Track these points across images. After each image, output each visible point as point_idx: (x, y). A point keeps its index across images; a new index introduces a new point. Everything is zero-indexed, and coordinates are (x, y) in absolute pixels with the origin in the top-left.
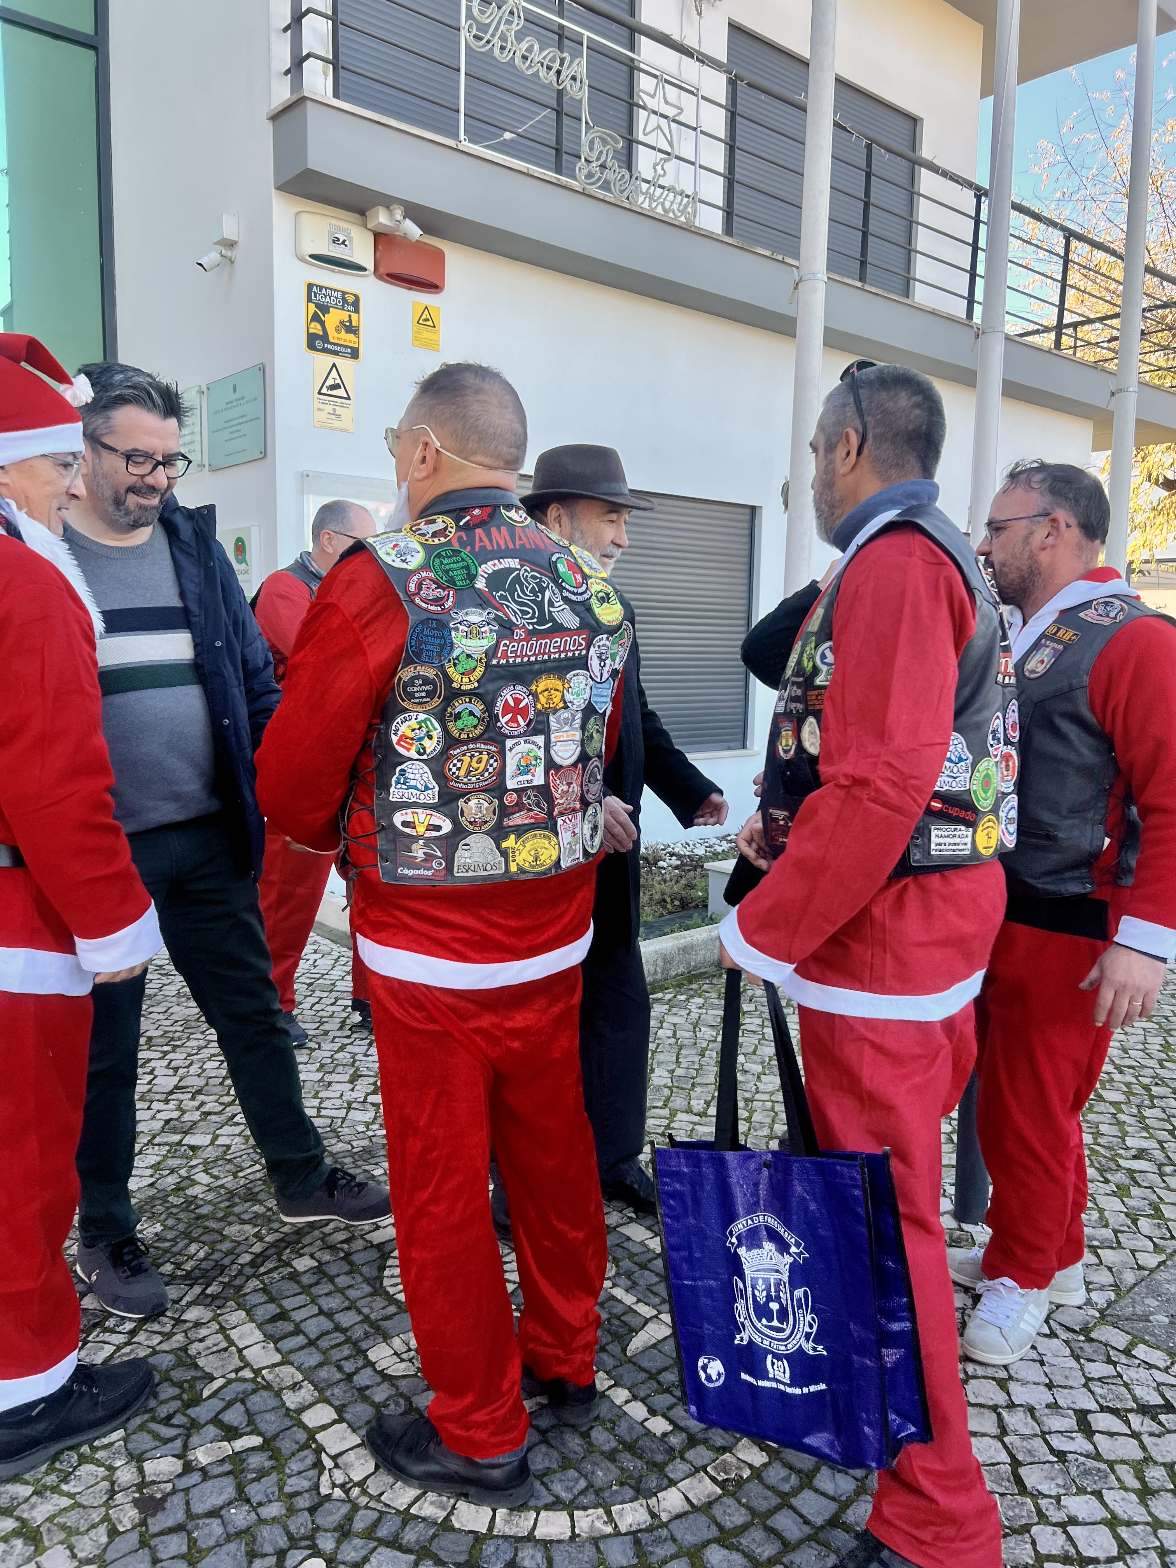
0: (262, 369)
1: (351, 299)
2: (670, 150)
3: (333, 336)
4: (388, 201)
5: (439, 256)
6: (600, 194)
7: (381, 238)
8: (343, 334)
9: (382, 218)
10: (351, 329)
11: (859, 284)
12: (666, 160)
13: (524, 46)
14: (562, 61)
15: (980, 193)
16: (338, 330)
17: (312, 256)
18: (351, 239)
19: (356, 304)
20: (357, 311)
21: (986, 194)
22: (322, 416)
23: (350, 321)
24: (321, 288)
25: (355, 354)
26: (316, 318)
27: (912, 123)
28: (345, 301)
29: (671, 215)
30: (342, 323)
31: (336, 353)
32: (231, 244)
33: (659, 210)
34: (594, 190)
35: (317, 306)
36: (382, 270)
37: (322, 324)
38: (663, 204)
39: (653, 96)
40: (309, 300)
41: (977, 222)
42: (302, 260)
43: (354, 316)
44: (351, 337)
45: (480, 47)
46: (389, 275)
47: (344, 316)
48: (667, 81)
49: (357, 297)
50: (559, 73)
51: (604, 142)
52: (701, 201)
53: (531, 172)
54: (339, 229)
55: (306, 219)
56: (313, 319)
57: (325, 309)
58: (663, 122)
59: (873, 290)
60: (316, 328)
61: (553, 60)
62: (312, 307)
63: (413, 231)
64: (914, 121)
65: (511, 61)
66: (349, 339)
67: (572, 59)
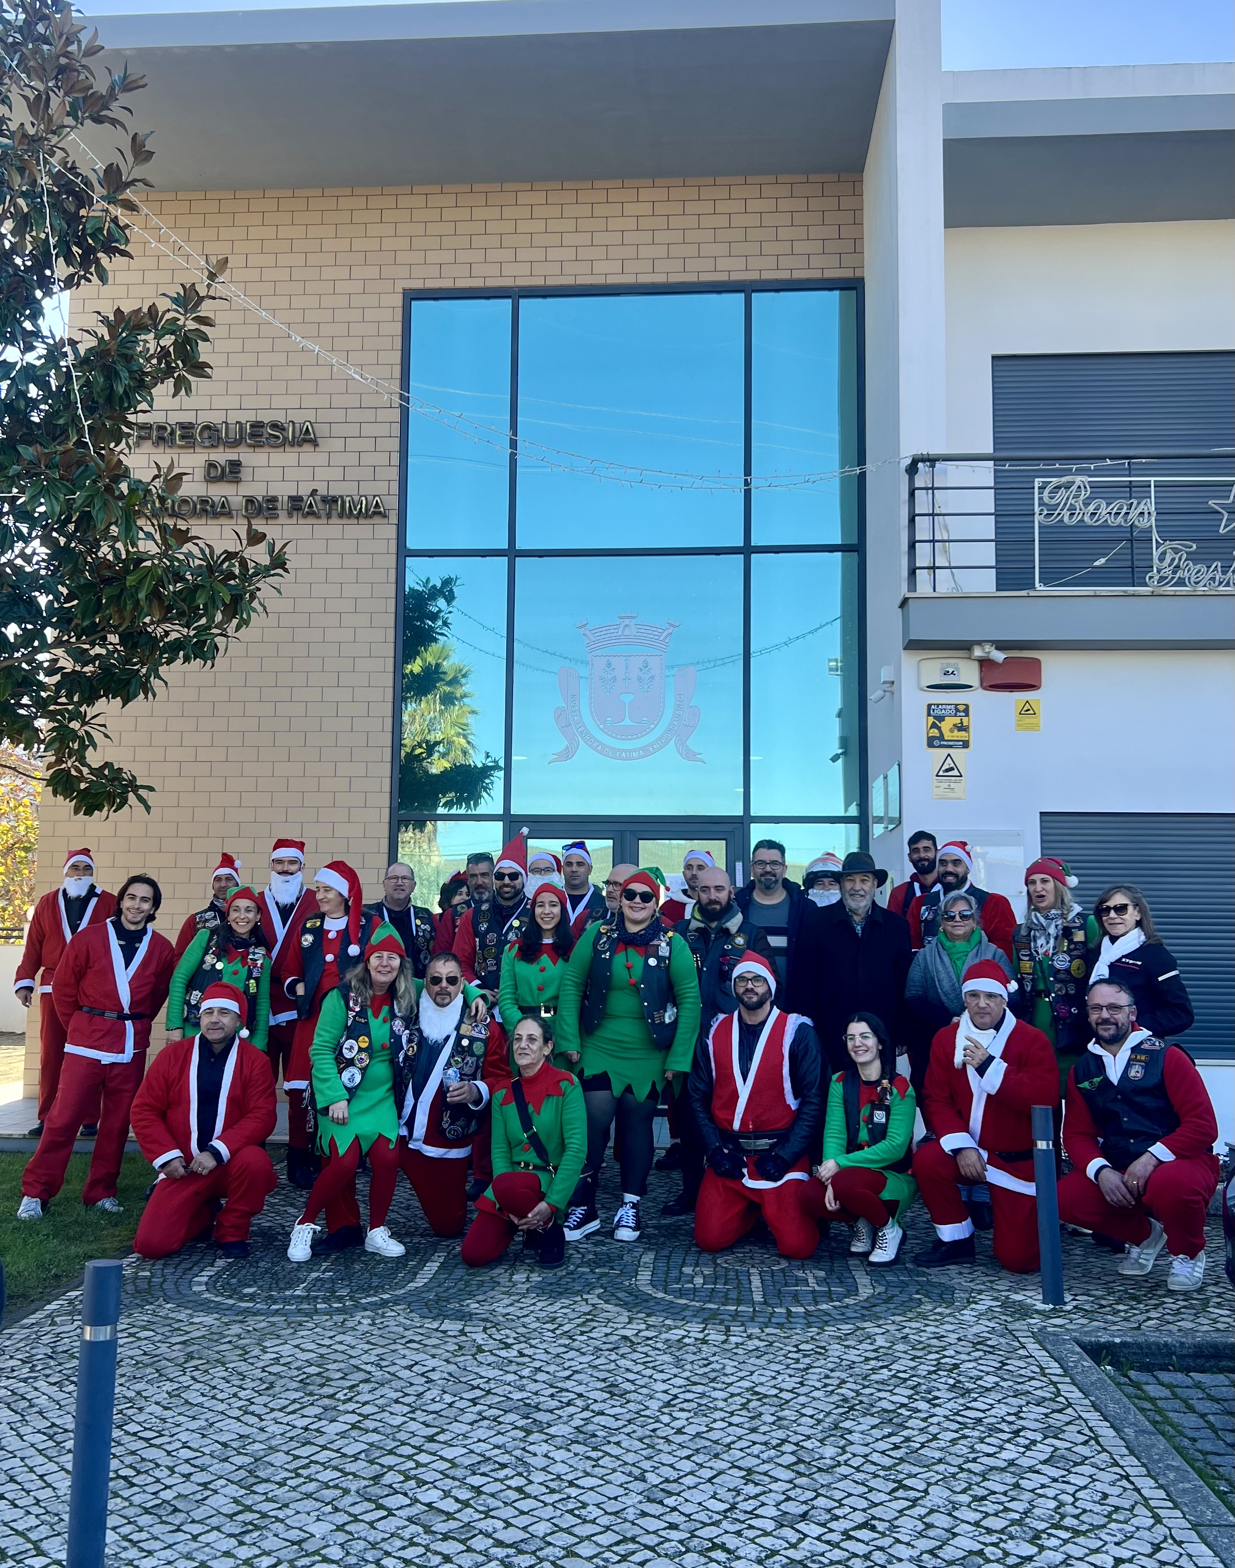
0: (899, 764)
1: (962, 708)
3: (947, 735)
4: (979, 643)
5: (1038, 662)
6: (1174, 591)
7: (985, 663)
8: (956, 733)
9: (978, 652)
10: (963, 728)
13: (1091, 508)
14: (1131, 505)
16: (951, 731)
17: (929, 687)
18: (958, 669)
19: (966, 711)
20: (967, 715)
22: (941, 791)
23: (962, 723)
24: (938, 705)
25: (966, 744)
26: (934, 726)
28: (957, 710)
30: (955, 725)
31: (951, 747)
34: (1169, 589)
35: (935, 717)
36: (985, 684)
37: (939, 728)
40: (929, 715)
42: (922, 690)
43: (965, 720)
44: (963, 733)
45: (1053, 521)
46: (991, 686)
47: (957, 720)
49: (967, 706)
50: (1127, 514)
51: (1176, 551)
53: (1098, 593)
54: (948, 665)
55: (923, 664)
56: (932, 727)
57: (941, 719)
60: (935, 732)
62: (931, 720)
63: (999, 656)
65: (1082, 521)
66: (962, 735)
67: (1139, 503)
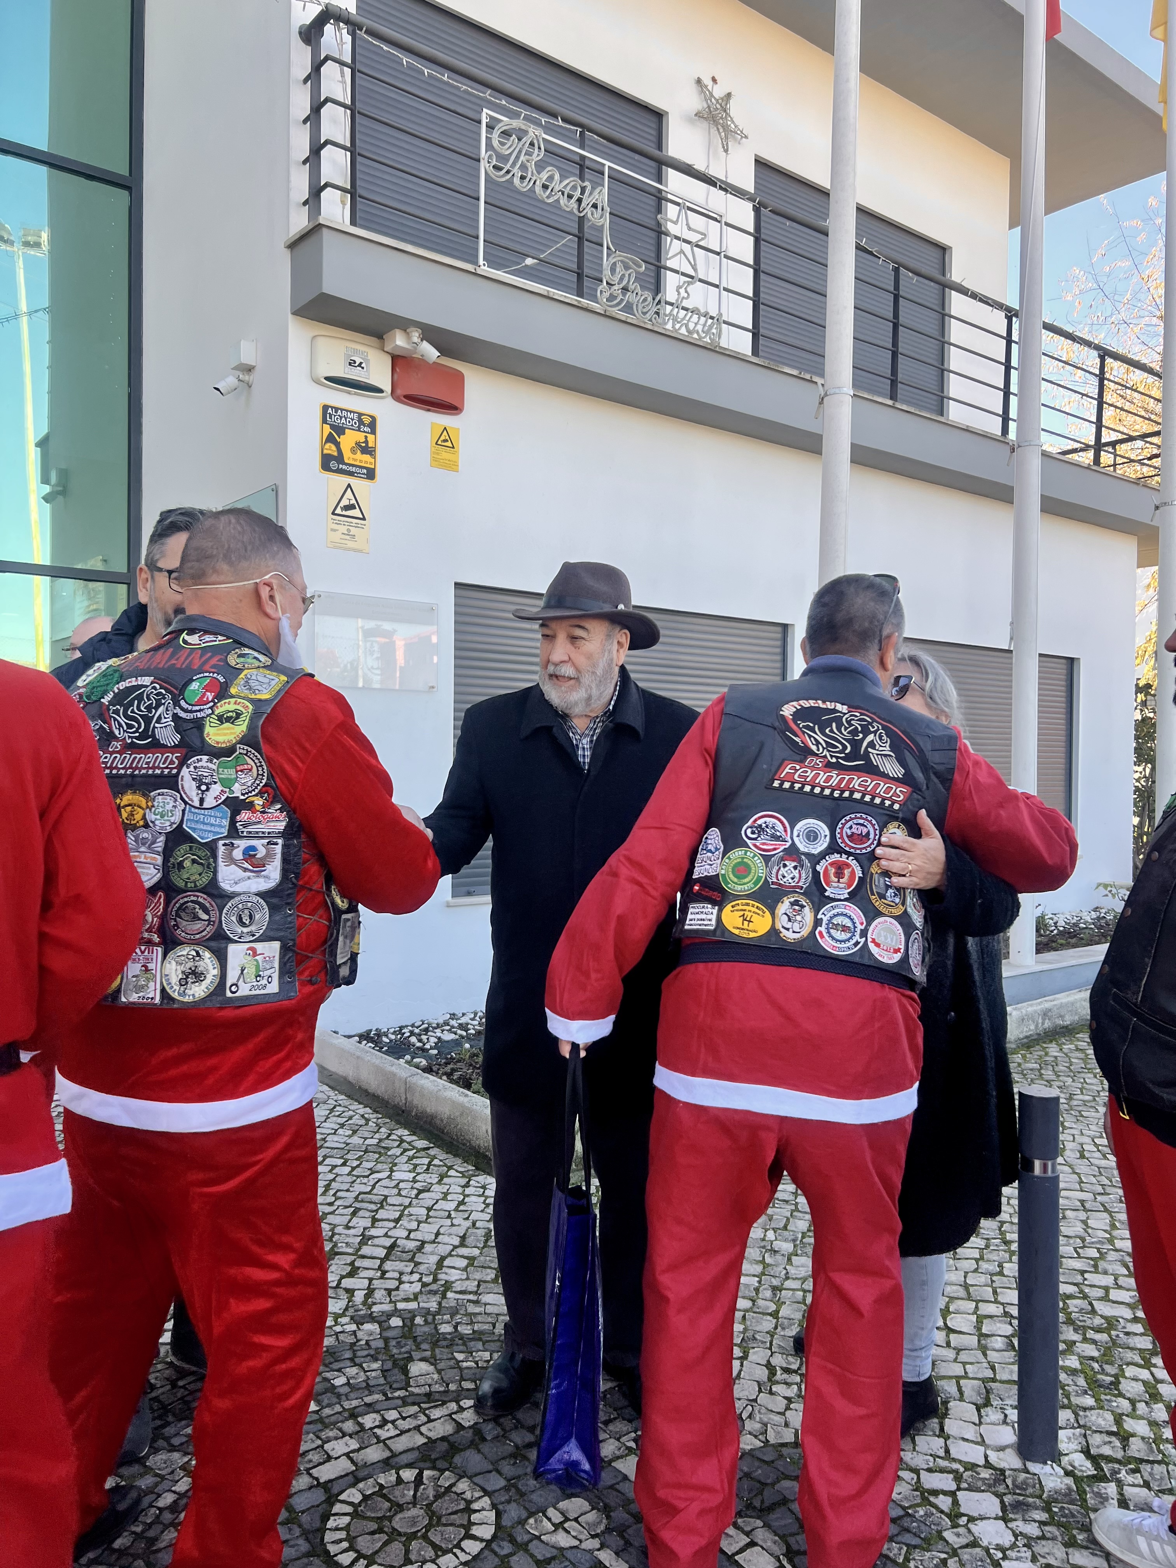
0: (276, 490)
1: (367, 420)
2: (692, 273)
3: (348, 456)
4: (404, 324)
5: (459, 379)
6: (623, 315)
7: (399, 361)
8: (359, 455)
9: (399, 341)
10: (366, 449)
11: (890, 402)
12: (689, 283)
13: (544, 175)
14: (583, 190)
15: (1011, 314)
16: (353, 451)
17: (327, 378)
18: (367, 361)
19: (373, 426)
20: (373, 432)
21: (1016, 315)
22: (336, 537)
23: (366, 442)
24: (337, 409)
25: (371, 474)
26: (330, 439)
27: (940, 252)
28: (361, 422)
29: (695, 336)
30: (358, 444)
31: (351, 474)
32: (249, 369)
33: (683, 331)
34: (615, 312)
35: (332, 427)
36: (399, 392)
37: (337, 445)
38: (687, 326)
39: (676, 223)
40: (324, 421)
41: (1009, 342)
42: (317, 382)
43: (371, 438)
44: (367, 457)
45: (500, 177)
46: (406, 397)
47: (360, 437)
48: (689, 209)
49: (374, 419)
50: (579, 201)
51: (627, 267)
52: (725, 322)
53: (551, 295)
54: (356, 351)
55: (321, 343)
56: (327, 441)
57: (340, 430)
58: (687, 248)
59: (904, 407)
60: (331, 449)
61: (574, 188)
62: (327, 429)
63: (431, 352)
64: (943, 250)
65: (532, 190)
66: (365, 459)
67: (593, 189)
